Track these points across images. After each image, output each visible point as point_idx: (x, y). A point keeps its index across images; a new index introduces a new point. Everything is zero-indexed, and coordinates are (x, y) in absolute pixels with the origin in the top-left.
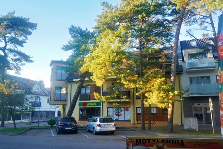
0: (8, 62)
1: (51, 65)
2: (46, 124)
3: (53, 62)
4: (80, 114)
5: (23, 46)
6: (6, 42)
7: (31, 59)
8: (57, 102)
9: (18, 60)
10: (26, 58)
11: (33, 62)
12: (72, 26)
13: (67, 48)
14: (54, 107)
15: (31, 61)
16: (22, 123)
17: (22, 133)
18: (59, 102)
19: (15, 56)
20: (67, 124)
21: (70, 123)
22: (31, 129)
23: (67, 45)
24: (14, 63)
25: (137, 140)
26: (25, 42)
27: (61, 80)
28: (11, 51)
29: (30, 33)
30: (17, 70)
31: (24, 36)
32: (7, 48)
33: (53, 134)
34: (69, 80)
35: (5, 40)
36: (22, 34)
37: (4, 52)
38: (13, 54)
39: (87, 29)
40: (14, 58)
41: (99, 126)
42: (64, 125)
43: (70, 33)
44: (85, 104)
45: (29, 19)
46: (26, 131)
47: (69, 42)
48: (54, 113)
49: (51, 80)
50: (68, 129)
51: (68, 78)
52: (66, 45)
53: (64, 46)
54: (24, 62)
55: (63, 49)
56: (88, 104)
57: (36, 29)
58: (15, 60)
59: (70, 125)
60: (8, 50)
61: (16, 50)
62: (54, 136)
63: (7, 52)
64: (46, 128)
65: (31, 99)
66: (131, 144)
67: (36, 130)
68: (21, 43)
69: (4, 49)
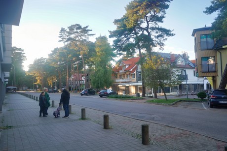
0: (152, 40)
1: (193, 35)
2: (196, 97)
3: (196, 31)
5: (162, 22)
6: (148, 22)
7: (172, 33)
8: (205, 74)
9: (160, 36)
10: (167, 32)
11: (174, 35)
13: (210, 10)
15: (173, 35)
16: (171, 95)
17: (173, 104)
18: (208, 74)
19: (157, 33)
20: (221, 98)
21: (225, 96)
22: (181, 101)
23: (211, 6)
24: (157, 39)
26: (164, 17)
27: (207, 49)
28: (153, 29)
29: (167, 7)
30: (161, 46)
31: (163, 12)
32: (149, 27)
33: (205, 107)
34: (217, 48)
35: (147, 20)
36: (160, 10)
37: (148, 31)
38: (155, 31)
40: (157, 35)
42: (218, 98)
46: (176, 103)
47: (213, 2)
48: (202, 85)
49: (196, 51)
50: (222, 102)
51: (215, 45)
52: (209, 6)
53: (207, 8)
54: (166, 37)
55: (205, 12)
58: (158, 37)
59: (224, 98)
60: (150, 28)
61: (157, 27)
62: (206, 109)
63: (149, 30)
64: (196, 101)
65: (177, 72)
67: (186, 103)
68: (160, 19)
69: (147, 29)
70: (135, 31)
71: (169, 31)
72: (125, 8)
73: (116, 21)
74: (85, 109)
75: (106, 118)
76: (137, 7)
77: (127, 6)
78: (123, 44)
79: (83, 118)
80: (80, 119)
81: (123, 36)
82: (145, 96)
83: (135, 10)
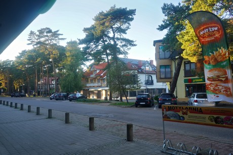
0: (119, 48)
1: (154, 45)
3: (155, 43)
4: (186, 91)
5: (126, 33)
6: (114, 33)
7: (134, 43)
8: (162, 80)
9: (125, 45)
10: (130, 43)
12: (165, 5)
13: (162, 28)
14: (165, 84)
15: (135, 45)
19: (121, 42)
20: (166, 100)
23: (162, 25)
25: (169, 107)
26: (128, 28)
27: (165, 59)
28: (118, 39)
29: (132, 19)
30: (125, 54)
31: (128, 23)
32: (116, 37)
34: (172, 58)
35: (113, 31)
36: (126, 22)
39: (180, 4)
40: (121, 44)
41: (196, 101)
42: (164, 100)
43: (164, 12)
44: (190, 81)
45: (126, 8)
47: (164, 22)
51: (171, 55)
52: (160, 25)
54: (129, 47)
55: (158, 29)
56: (194, 81)
57: (135, 15)
58: (123, 46)
59: (169, 100)
61: (122, 37)
63: (115, 40)
65: (142, 78)
66: (165, 110)
68: (124, 31)
69: (113, 38)
70: (103, 39)
71: (132, 41)
72: (93, 19)
73: (85, 30)
74: (51, 110)
75: (67, 115)
76: (103, 19)
77: (95, 17)
78: (92, 50)
79: (50, 117)
80: (47, 118)
81: (92, 44)
82: (112, 100)
83: (102, 22)
